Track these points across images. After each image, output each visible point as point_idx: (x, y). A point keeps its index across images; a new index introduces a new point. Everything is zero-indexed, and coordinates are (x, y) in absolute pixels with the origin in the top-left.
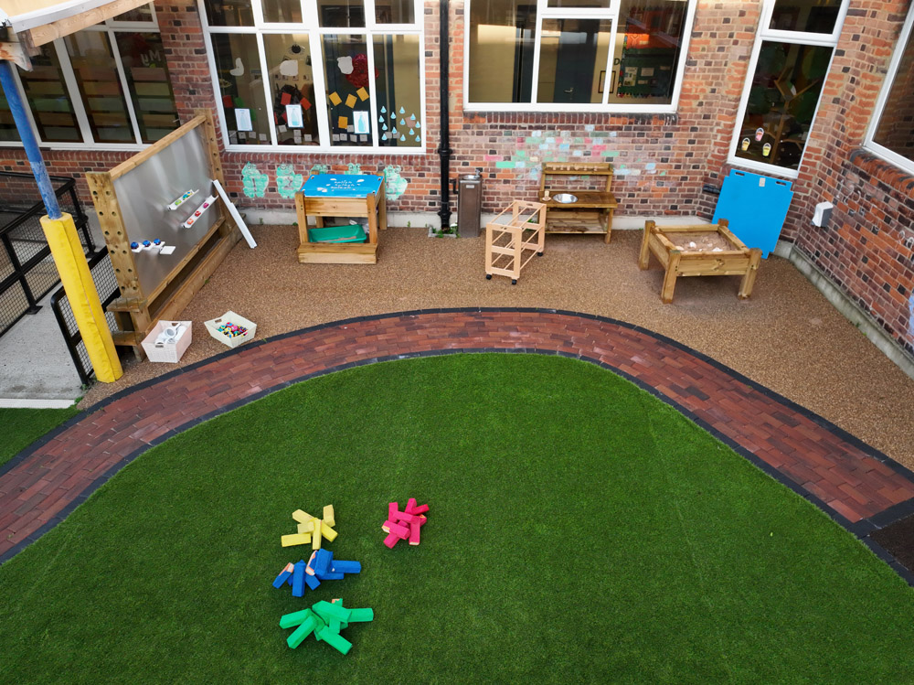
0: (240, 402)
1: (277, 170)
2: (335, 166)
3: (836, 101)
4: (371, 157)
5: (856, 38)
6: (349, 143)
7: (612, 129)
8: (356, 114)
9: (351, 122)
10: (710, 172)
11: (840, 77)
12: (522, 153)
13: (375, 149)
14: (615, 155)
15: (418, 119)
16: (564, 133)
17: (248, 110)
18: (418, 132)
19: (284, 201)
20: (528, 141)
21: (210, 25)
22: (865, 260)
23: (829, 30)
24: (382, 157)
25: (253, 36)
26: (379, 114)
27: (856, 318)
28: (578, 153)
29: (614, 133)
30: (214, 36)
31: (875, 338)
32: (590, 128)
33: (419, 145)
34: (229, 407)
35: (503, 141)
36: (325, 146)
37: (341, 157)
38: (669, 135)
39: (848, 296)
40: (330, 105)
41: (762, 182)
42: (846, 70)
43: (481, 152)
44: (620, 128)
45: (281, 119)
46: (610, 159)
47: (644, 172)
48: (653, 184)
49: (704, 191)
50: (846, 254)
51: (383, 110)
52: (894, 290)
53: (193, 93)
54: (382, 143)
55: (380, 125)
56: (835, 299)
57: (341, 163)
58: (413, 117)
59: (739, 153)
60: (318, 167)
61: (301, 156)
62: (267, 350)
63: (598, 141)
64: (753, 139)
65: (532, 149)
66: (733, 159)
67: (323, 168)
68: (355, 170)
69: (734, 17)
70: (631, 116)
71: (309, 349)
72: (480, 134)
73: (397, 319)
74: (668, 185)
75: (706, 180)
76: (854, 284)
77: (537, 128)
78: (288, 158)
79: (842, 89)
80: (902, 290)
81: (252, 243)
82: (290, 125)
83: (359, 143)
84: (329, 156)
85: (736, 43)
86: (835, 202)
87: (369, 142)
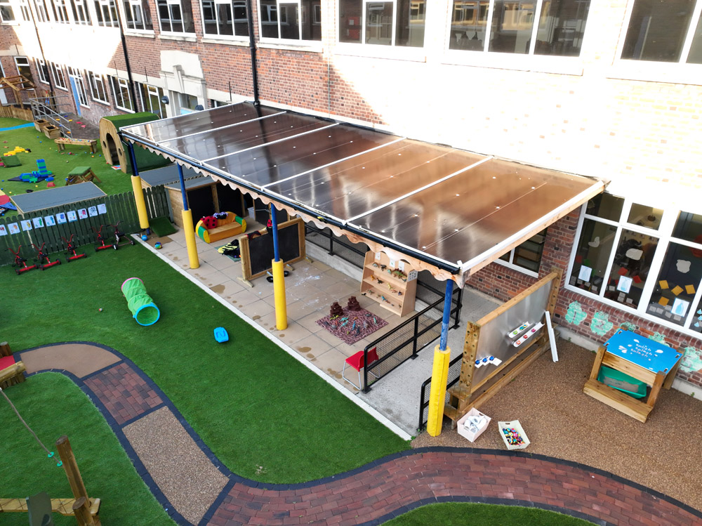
0: (496, 500)
1: (596, 314)
2: (644, 328)
4: (678, 334)
6: (662, 316)
8: (678, 301)
9: (671, 303)
13: (685, 330)
17: (591, 269)
19: (593, 334)
21: (587, 213)
24: (688, 338)
25: (614, 229)
26: (700, 307)
30: (587, 222)
34: (489, 500)
36: (641, 311)
37: (652, 324)
40: (657, 286)
45: (613, 282)
53: (557, 249)
54: (692, 327)
55: (697, 315)
57: (649, 329)
60: (628, 324)
61: (618, 311)
62: (530, 465)
67: (632, 326)
68: (660, 339)
71: (558, 481)
73: (639, 492)
78: (607, 309)
81: (555, 358)
82: (619, 288)
83: (672, 319)
84: (641, 320)
87: (681, 322)
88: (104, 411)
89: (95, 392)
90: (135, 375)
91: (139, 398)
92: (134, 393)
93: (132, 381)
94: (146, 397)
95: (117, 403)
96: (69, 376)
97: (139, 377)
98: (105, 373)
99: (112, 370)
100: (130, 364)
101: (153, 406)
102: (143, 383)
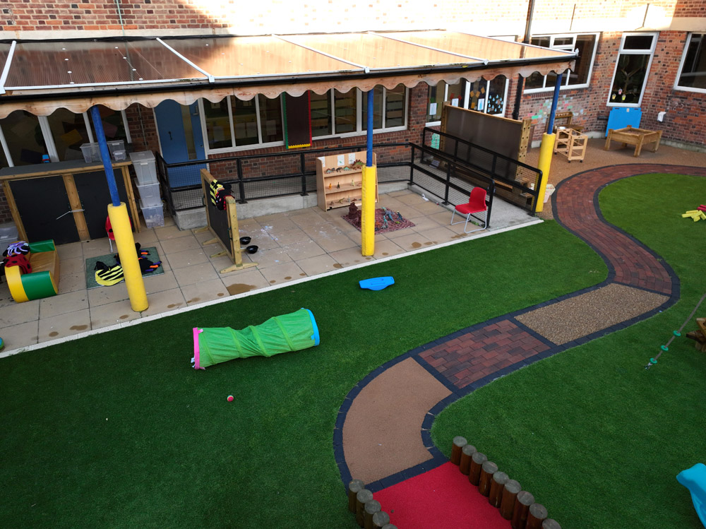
3: (656, 74)
5: (663, 50)
7: (571, 96)
8: (480, 100)
9: (477, 104)
10: (600, 111)
11: (657, 65)
12: (541, 111)
14: (571, 107)
15: (503, 100)
17: (436, 104)
18: (502, 106)
20: (544, 105)
22: (694, 127)
23: (649, 48)
26: (489, 99)
28: (560, 109)
29: (572, 98)
32: (565, 96)
33: (501, 112)
35: (536, 106)
38: (588, 97)
40: (470, 97)
42: (659, 62)
43: (527, 112)
44: (574, 95)
46: (569, 110)
47: (580, 114)
48: (582, 119)
49: (598, 119)
50: (682, 128)
51: (490, 97)
53: (419, 97)
55: (488, 104)
58: (501, 99)
59: (611, 101)
63: (566, 102)
64: (617, 93)
65: (544, 109)
66: (609, 104)
69: (611, 45)
70: (577, 89)
72: (528, 104)
74: (586, 118)
75: (598, 114)
77: (548, 98)
79: (659, 69)
85: (611, 56)
86: (666, 111)
88: (526, 362)
89: (487, 374)
90: (450, 343)
91: (500, 337)
92: (488, 341)
93: (463, 345)
94: (497, 332)
95: (509, 352)
96: (446, 405)
97: (456, 340)
98: (442, 370)
99: (434, 363)
100: (422, 349)
101: (515, 326)
102: (468, 335)
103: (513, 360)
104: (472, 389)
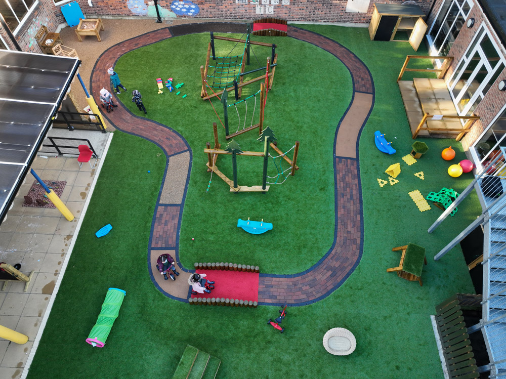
10: (54, 11)
12: (30, 39)
14: (41, 23)
16: (32, 25)
20: (29, 34)
22: (111, 6)
27: (120, 18)
28: (37, 29)
31: (127, 18)
32: (33, 19)
35: (26, 39)
38: (44, 9)
39: (113, 15)
41: (70, 5)
44: (37, 14)
47: (47, 22)
48: (50, 23)
50: (106, 8)
52: (123, 8)
56: (111, 18)
65: (30, 36)
72: (22, 41)
74: (52, 21)
75: (55, 14)
76: (113, 12)
80: (125, 7)
88: (180, 219)
89: (176, 234)
90: (154, 233)
91: (164, 216)
92: (163, 221)
93: (158, 230)
94: (161, 215)
95: (172, 220)
96: (178, 256)
97: (155, 230)
98: (164, 245)
99: (159, 245)
100: (150, 244)
101: (163, 207)
102: (156, 225)
103: (176, 221)
104: (178, 243)
